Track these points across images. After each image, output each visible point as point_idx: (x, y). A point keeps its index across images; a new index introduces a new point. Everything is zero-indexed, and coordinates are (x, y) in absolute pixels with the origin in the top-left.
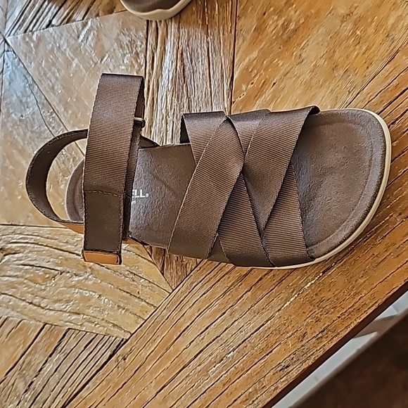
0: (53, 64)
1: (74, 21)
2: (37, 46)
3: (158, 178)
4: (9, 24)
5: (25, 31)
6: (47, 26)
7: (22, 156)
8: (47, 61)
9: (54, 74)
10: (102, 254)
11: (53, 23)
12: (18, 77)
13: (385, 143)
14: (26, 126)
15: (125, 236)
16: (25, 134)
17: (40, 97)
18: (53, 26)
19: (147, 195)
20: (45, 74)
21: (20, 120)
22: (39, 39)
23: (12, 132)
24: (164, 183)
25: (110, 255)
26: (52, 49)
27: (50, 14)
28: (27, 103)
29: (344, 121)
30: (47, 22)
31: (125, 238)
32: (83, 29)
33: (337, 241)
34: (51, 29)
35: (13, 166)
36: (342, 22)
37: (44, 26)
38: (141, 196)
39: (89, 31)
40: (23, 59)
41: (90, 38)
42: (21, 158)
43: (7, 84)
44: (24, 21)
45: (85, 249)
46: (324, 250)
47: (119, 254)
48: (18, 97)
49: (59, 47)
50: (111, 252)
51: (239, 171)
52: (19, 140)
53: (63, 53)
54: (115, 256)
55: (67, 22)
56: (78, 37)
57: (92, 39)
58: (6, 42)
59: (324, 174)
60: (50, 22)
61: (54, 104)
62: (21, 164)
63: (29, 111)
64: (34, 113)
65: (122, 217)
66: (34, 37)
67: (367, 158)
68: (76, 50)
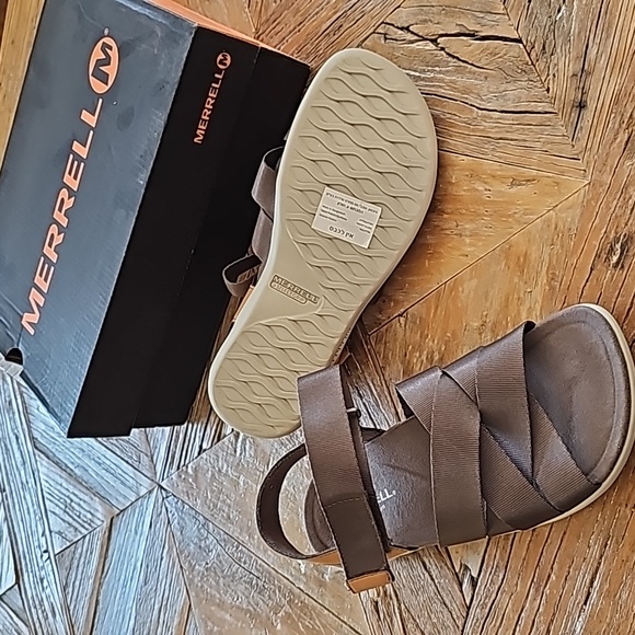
0: (220, 492)
1: (225, 436)
2: (195, 480)
3: (398, 468)
4: (159, 468)
5: (178, 468)
6: (199, 454)
7: (222, 609)
8: (213, 491)
9: (224, 501)
10: (370, 576)
11: (204, 447)
12: (188, 522)
13: (611, 329)
14: (215, 573)
15: (387, 546)
16: (218, 583)
17: (219, 534)
18: (205, 450)
19: (394, 492)
20: (215, 506)
21: (207, 569)
22: (195, 470)
23: (202, 587)
24: (406, 470)
25: (379, 574)
26: (213, 475)
27: (197, 439)
28: (208, 547)
29: (563, 325)
30: (197, 449)
31: (387, 551)
32: (237, 441)
33: (614, 454)
34: (204, 455)
35: (218, 626)
36: (480, 334)
37: (196, 455)
38: (388, 496)
39: (244, 440)
40: (186, 499)
41: (247, 448)
42: (223, 613)
43: (179, 533)
44: (173, 458)
45: (349, 578)
46: (605, 469)
47: (388, 569)
48: (196, 544)
49: (220, 471)
50: (378, 570)
51: (478, 422)
52: (214, 592)
53: (226, 475)
54: (384, 573)
55: (219, 440)
56: (235, 451)
57: (250, 448)
58: (162, 488)
59: (570, 388)
60: (201, 447)
61: (236, 535)
62: (225, 620)
63: (213, 555)
64: (218, 555)
65: (373, 523)
66: (190, 470)
67: (602, 352)
68: (238, 466)
